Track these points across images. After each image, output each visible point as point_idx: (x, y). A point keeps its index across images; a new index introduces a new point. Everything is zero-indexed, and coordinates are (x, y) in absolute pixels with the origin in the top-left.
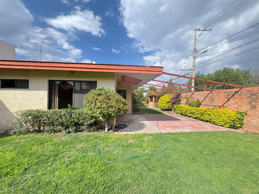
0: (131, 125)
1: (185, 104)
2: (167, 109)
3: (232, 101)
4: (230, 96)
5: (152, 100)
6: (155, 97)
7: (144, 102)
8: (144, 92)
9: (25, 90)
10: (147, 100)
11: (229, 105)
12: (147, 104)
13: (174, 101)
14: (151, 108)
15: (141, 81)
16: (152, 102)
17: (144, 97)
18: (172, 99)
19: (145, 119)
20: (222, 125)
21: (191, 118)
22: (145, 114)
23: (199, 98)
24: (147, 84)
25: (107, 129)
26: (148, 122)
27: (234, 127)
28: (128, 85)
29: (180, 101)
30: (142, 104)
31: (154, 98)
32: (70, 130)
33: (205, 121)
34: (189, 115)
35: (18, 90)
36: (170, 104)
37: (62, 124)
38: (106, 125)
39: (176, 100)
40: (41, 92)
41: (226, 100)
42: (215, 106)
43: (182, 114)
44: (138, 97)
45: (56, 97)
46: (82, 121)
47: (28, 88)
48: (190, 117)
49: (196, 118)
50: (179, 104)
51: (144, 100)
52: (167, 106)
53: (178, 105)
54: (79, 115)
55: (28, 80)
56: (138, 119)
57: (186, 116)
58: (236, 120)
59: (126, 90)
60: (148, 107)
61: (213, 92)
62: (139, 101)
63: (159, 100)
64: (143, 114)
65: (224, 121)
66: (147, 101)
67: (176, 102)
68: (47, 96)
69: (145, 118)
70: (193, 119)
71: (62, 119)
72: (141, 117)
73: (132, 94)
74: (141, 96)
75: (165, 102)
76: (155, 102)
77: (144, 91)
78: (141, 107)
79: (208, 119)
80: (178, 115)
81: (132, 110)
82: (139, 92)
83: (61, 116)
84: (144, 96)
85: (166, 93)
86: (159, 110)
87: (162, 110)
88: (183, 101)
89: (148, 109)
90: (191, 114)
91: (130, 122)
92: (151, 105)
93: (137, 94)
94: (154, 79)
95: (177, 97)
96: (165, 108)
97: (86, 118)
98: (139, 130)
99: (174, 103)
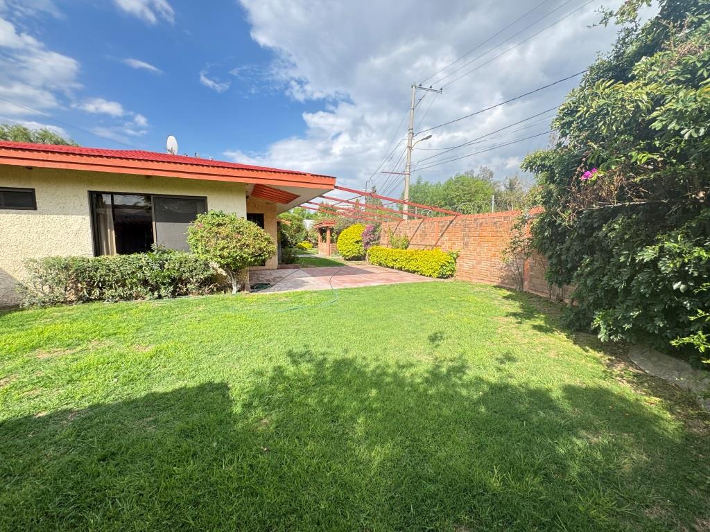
0: (281, 284)
1: (388, 245)
2: (354, 256)
3: (446, 237)
4: (444, 229)
5: (324, 238)
6: (332, 230)
7: (306, 245)
8: (308, 218)
9: (25, 214)
10: (315, 239)
11: (443, 243)
12: (315, 249)
13: (366, 239)
14: (324, 257)
15: (298, 196)
16: (325, 242)
17: (307, 232)
18: (365, 234)
19: (308, 275)
20: (430, 276)
21: (394, 270)
22: (307, 267)
23: (407, 231)
24: (311, 203)
25: (235, 289)
26: (312, 278)
27: (442, 276)
28: (267, 203)
29: (379, 238)
30: (302, 248)
31: (328, 232)
32: (163, 292)
33: (411, 272)
34: (391, 265)
35: (7, 213)
36: (361, 246)
37: (145, 283)
38: (234, 283)
39: (372, 237)
40: (71, 219)
41: (440, 234)
42: (426, 246)
43: (380, 264)
44: (292, 232)
45: (109, 230)
46: (187, 275)
47: (35, 208)
48: (392, 268)
49: (400, 269)
50: (377, 244)
51: (306, 238)
52: (355, 251)
53: (375, 247)
54: (181, 263)
55: (34, 190)
56: (294, 275)
57: (387, 267)
58: (445, 265)
59: (263, 214)
60: (316, 255)
61: (426, 221)
62: (294, 242)
63: (339, 238)
64: (303, 267)
65: (432, 269)
66: (314, 241)
67: (370, 240)
68: (89, 228)
69: (308, 273)
70: (397, 271)
71: (143, 273)
72: (300, 272)
73: (279, 223)
74: (299, 229)
75: (352, 241)
76: (332, 241)
77: (306, 216)
78: (300, 256)
79: (415, 269)
80: (375, 266)
81: (279, 260)
82: (294, 217)
83: (141, 267)
84: (308, 229)
85: (353, 223)
86: (340, 259)
87: (345, 259)
88: (383, 240)
89: (316, 258)
90: (394, 263)
91: (278, 280)
92: (322, 251)
93: (289, 223)
94: (324, 195)
95: (374, 231)
96: (350, 255)
97: (195, 269)
98: (297, 288)
99: (367, 244)
